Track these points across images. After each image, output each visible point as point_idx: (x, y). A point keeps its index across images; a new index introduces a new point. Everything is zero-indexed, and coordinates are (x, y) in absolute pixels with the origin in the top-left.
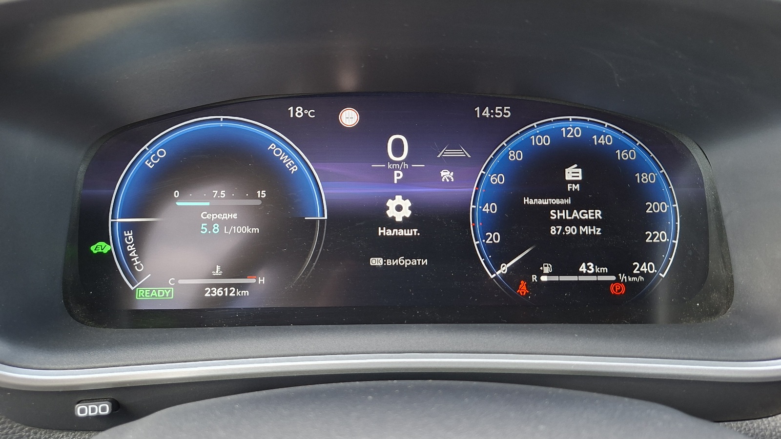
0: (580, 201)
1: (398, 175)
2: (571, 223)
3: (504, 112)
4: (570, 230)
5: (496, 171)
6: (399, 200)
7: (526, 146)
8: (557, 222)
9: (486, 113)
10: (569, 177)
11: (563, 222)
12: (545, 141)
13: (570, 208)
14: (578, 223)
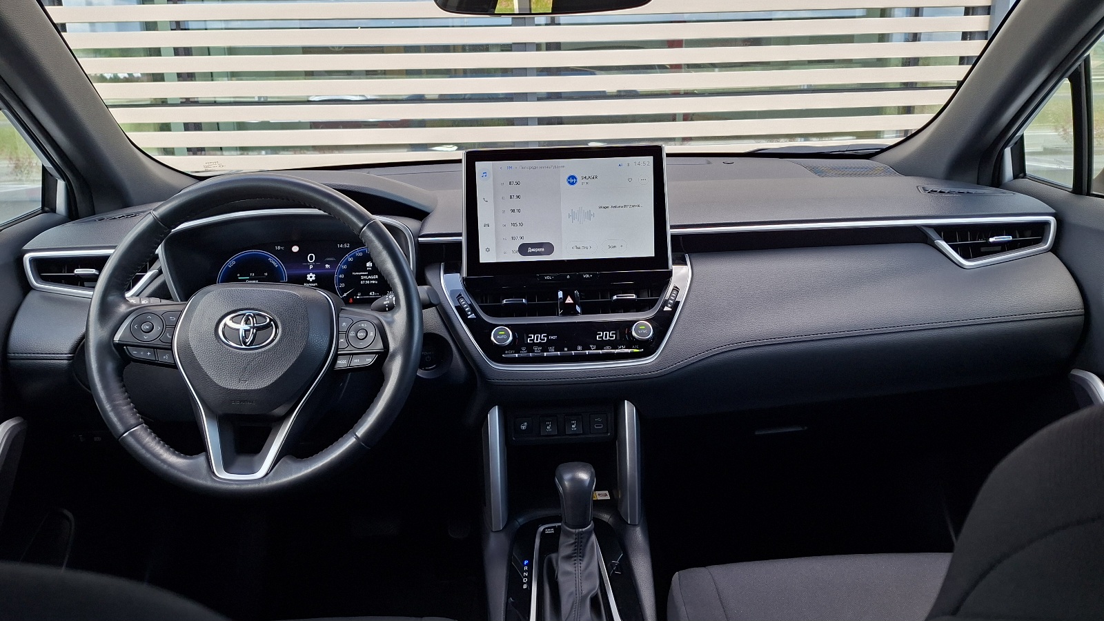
0: (371, 273)
1: (311, 267)
2: (367, 280)
3: (347, 246)
4: (368, 282)
5: (344, 264)
6: (311, 274)
7: (354, 256)
8: (363, 280)
9: (341, 246)
10: (368, 265)
11: (365, 280)
12: (361, 254)
13: (368, 275)
14: (370, 280)
